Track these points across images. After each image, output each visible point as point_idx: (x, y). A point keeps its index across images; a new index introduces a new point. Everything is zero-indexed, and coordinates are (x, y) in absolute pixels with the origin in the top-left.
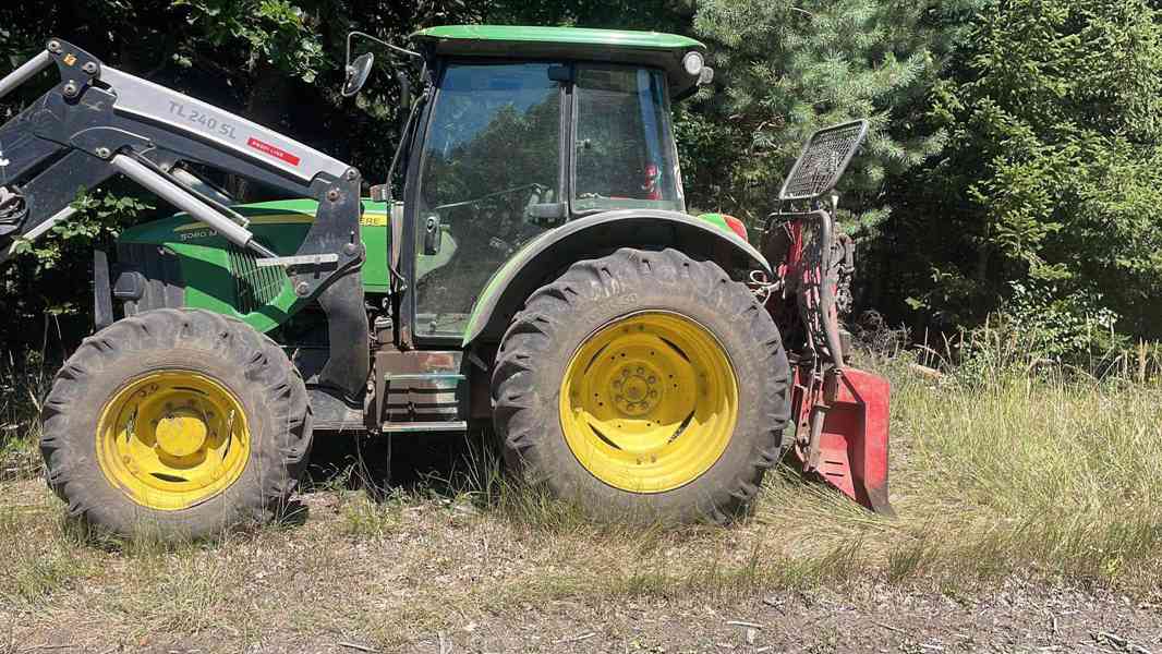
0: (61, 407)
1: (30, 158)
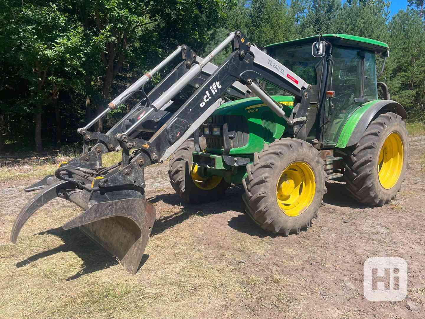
0: (268, 180)
1: (228, 84)
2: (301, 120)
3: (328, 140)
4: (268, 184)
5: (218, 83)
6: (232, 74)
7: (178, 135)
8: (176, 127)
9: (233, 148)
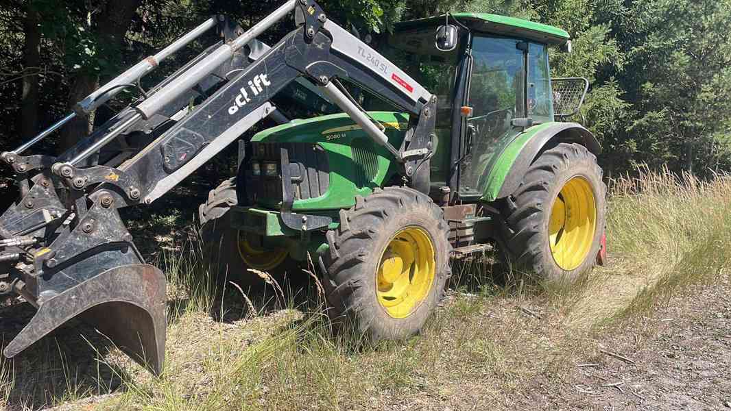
0: (363, 258)
1: (283, 80)
2: (418, 153)
3: (468, 188)
4: (364, 266)
5: (263, 77)
6: (291, 65)
7: (183, 157)
8: (180, 144)
9: (299, 199)
